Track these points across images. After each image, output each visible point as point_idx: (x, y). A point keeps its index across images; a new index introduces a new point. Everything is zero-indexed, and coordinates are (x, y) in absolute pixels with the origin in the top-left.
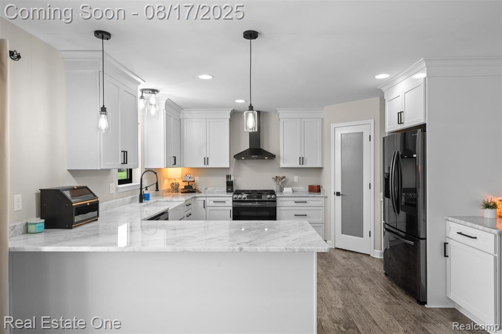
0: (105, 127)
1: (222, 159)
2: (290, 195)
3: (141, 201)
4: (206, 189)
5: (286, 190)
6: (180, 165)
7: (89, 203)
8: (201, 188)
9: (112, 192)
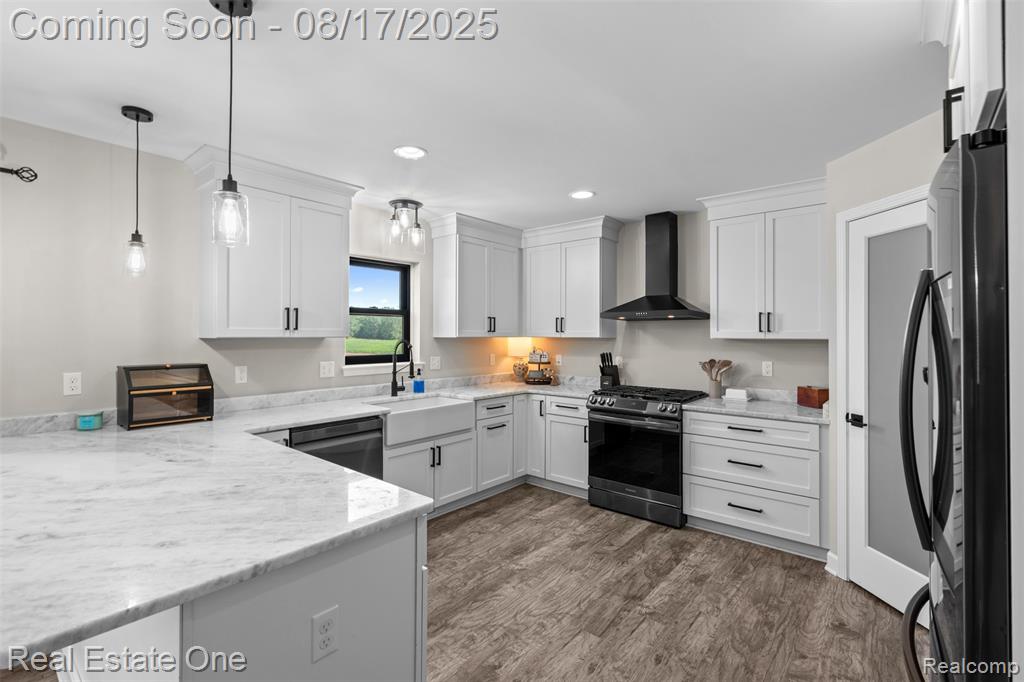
0: (138, 267)
1: (588, 323)
2: (742, 411)
3: (394, 394)
4: (573, 378)
5: (732, 392)
6: (520, 332)
7: (178, 392)
8: (564, 376)
9: (326, 376)
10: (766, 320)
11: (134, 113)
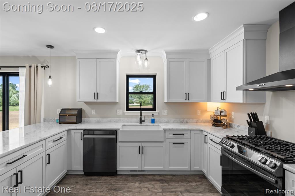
0: (51, 84)
3: (141, 123)
7: (68, 116)
8: (235, 124)
9: (119, 114)
11: (49, 47)
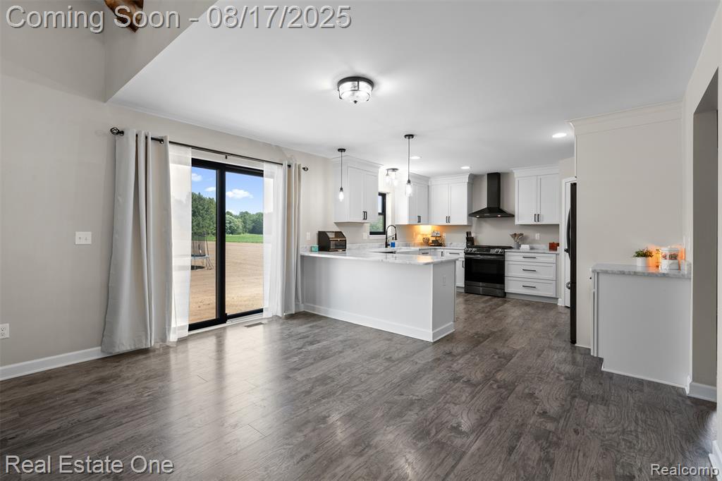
1: (461, 218)
3: (386, 247)
4: (451, 244)
5: (523, 247)
6: (428, 223)
8: (447, 242)
9: (365, 239)
10: (537, 217)
